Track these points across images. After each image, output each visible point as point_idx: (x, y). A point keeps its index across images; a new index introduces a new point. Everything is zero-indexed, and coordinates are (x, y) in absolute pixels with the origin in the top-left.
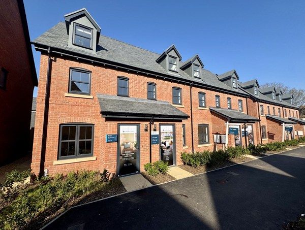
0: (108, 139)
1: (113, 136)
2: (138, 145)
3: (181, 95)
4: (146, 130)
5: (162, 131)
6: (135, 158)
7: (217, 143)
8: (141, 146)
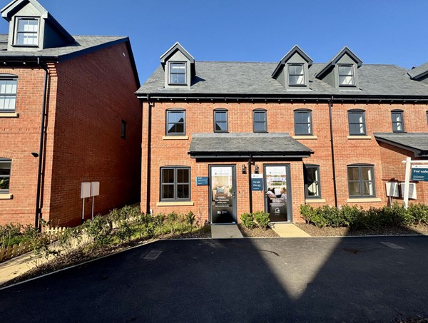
0: (198, 182)
1: (203, 178)
2: (234, 190)
3: (311, 120)
4: (244, 172)
5: (268, 173)
6: (231, 206)
7: (394, 198)
8: (238, 192)
